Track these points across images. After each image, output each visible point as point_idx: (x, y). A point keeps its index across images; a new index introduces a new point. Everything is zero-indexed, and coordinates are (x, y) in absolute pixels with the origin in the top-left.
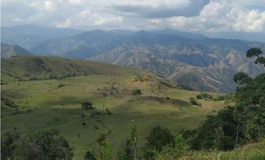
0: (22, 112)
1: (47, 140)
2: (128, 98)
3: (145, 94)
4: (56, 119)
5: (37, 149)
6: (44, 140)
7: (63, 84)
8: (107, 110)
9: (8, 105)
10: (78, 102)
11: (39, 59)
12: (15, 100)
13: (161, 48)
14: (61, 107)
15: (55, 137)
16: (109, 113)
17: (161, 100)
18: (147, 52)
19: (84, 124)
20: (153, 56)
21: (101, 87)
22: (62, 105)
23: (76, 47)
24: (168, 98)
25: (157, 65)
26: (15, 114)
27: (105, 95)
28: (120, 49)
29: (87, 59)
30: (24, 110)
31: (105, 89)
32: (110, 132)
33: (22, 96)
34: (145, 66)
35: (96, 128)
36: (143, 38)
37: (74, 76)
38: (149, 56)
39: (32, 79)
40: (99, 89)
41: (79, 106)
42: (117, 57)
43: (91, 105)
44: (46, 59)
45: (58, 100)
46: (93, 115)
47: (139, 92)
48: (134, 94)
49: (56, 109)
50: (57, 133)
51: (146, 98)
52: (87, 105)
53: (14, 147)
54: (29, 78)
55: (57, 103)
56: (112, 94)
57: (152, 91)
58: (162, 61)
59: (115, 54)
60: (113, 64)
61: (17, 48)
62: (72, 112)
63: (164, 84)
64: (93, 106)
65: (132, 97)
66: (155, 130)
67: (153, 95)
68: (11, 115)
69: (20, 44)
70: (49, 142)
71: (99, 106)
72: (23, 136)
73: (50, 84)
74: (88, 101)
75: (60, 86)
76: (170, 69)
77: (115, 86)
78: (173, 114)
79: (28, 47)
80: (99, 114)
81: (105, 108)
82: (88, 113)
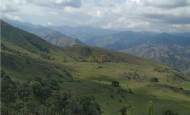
0: (75, 81)
1: (87, 103)
2: (147, 83)
3: (161, 82)
4: (94, 90)
5: (80, 107)
6: (85, 103)
7: (102, 66)
8: (130, 89)
9: (67, 75)
10: (109, 80)
11: (89, 49)
12: (72, 73)
13: (179, 47)
14: (98, 82)
15: (92, 102)
16: (131, 92)
17: (174, 89)
18: (166, 49)
19: (112, 96)
20: (171, 53)
21: (127, 72)
22: (99, 80)
23: (113, 42)
24: (181, 89)
25: (174, 60)
26: (71, 82)
27: (129, 78)
28: (144, 45)
29: (119, 51)
30: (76, 80)
31: (129, 74)
32: (130, 106)
33: (76, 71)
34: (163, 60)
35: (120, 101)
36: (164, 39)
37: (109, 61)
38: (168, 52)
39: (83, 61)
40: (125, 73)
41: (110, 83)
42: (142, 51)
43: (118, 83)
44: (93, 49)
45: (97, 77)
46: (119, 91)
47: (156, 80)
48: (152, 81)
49: (95, 83)
50: (94, 99)
51: (162, 86)
52: (116, 84)
53: (67, 103)
54: (81, 60)
55: (96, 79)
56: (134, 78)
57: (168, 81)
58: (179, 58)
59: (140, 49)
60: (138, 56)
61: (77, 40)
62: (105, 86)
63: (179, 76)
64: (119, 85)
65: (150, 83)
66: (167, 112)
67: (168, 84)
68: (68, 82)
69: (79, 38)
70: (88, 104)
71: (124, 85)
72: (73, 96)
73: (93, 65)
74: (117, 81)
75: (99, 68)
76: (186, 65)
77: (137, 73)
78: (185, 102)
79: (83, 40)
80: (123, 91)
81: (128, 88)
82: (116, 89)
